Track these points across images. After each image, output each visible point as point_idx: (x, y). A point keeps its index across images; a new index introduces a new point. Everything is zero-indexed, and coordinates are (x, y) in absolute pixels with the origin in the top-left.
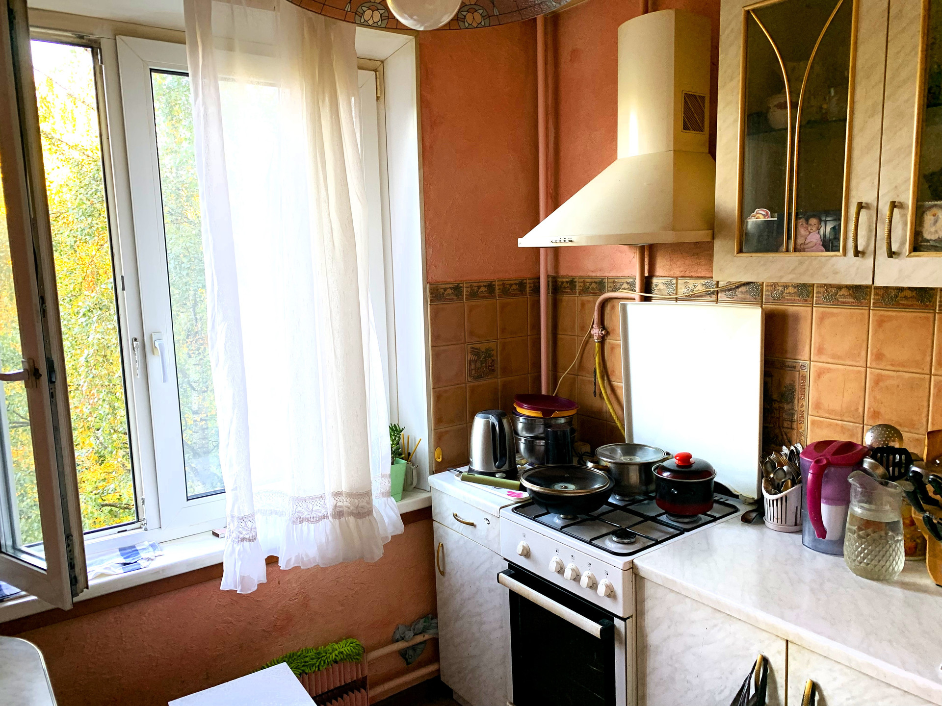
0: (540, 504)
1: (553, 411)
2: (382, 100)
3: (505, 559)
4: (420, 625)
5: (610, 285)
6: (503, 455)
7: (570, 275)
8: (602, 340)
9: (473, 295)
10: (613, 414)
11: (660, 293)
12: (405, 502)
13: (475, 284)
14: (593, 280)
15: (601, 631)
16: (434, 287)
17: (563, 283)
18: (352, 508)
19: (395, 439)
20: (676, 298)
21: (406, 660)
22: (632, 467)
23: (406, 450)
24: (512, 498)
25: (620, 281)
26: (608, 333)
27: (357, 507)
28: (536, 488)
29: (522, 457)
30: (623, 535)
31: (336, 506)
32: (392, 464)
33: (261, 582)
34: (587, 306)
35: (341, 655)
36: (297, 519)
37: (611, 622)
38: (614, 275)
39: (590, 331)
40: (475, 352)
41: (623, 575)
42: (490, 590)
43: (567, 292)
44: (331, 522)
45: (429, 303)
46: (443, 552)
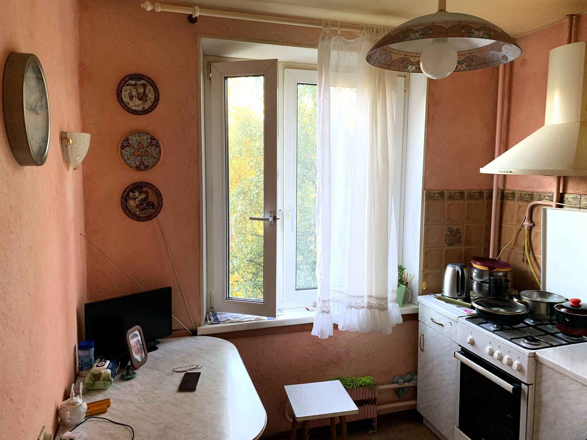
0: (482, 317)
1: (495, 268)
2: (407, 92)
3: (459, 345)
4: (408, 377)
5: (537, 196)
6: (463, 289)
7: (512, 189)
8: (530, 229)
9: (451, 198)
10: (534, 274)
11: (569, 204)
12: (404, 308)
13: (453, 192)
14: (527, 193)
15: (513, 389)
16: (428, 192)
17: (507, 193)
18: (377, 305)
19: (400, 273)
20: (580, 207)
21: (398, 395)
22: (541, 304)
23: (406, 281)
24: (466, 313)
25: (544, 194)
26: (534, 225)
27: (380, 305)
28: (480, 308)
29: (474, 293)
30: (531, 339)
31: (369, 302)
32: (398, 287)
33: (330, 335)
34: (522, 209)
35: (364, 383)
36: (349, 305)
37: (520, 386)
38: (540, 191)
39: (523, 223)
40: (450, 230)
41: (528, 359)
42: (450, 362)
43: (510, 199)
44: (366, 310)
45: (425, 201)
46: (423, 339)
